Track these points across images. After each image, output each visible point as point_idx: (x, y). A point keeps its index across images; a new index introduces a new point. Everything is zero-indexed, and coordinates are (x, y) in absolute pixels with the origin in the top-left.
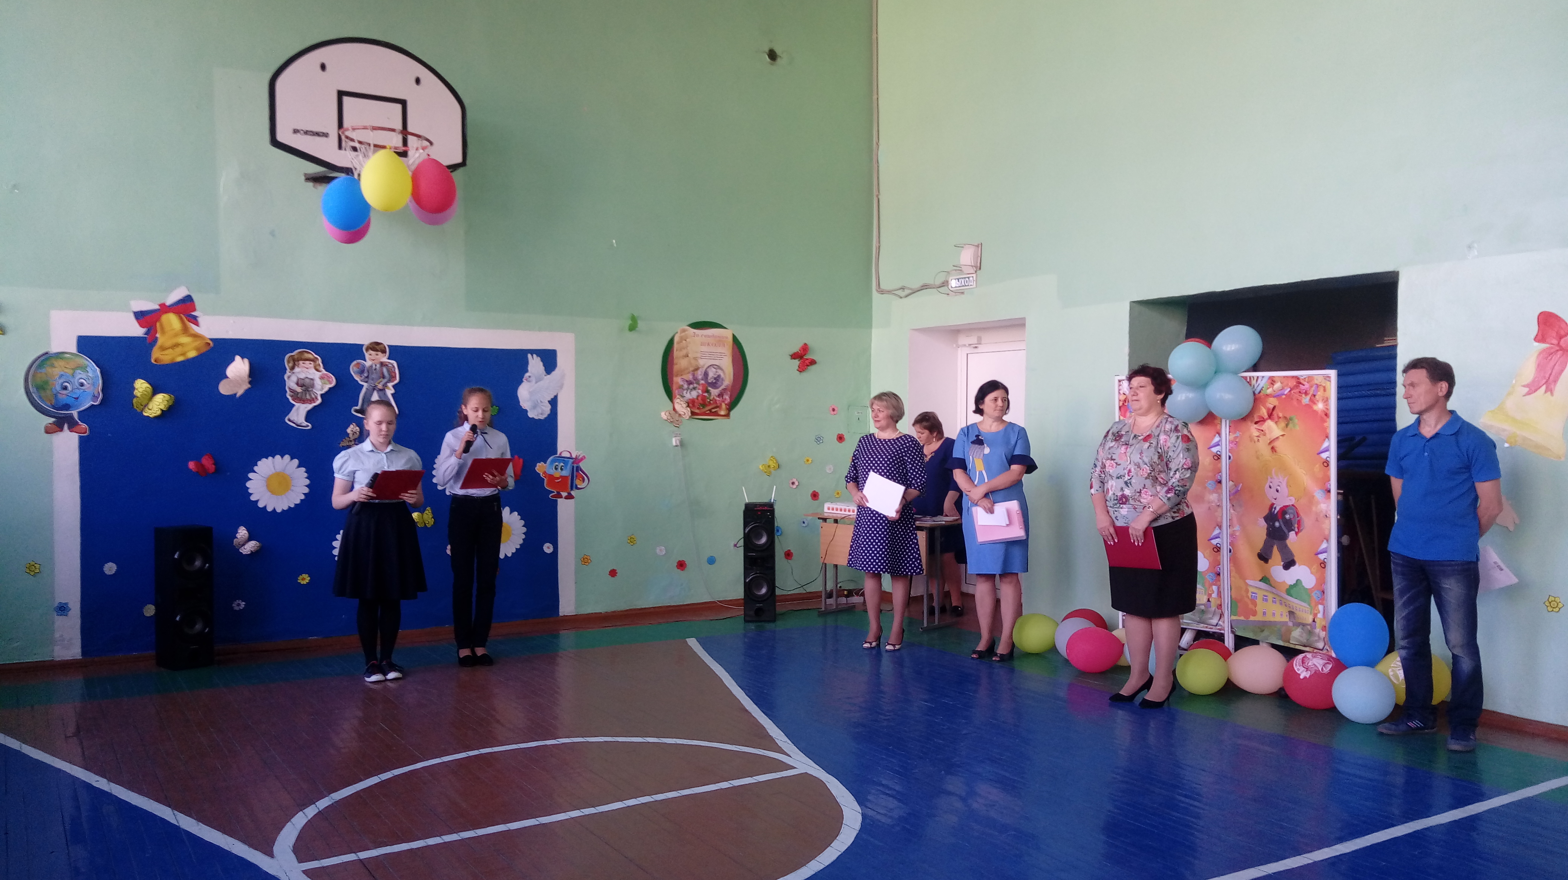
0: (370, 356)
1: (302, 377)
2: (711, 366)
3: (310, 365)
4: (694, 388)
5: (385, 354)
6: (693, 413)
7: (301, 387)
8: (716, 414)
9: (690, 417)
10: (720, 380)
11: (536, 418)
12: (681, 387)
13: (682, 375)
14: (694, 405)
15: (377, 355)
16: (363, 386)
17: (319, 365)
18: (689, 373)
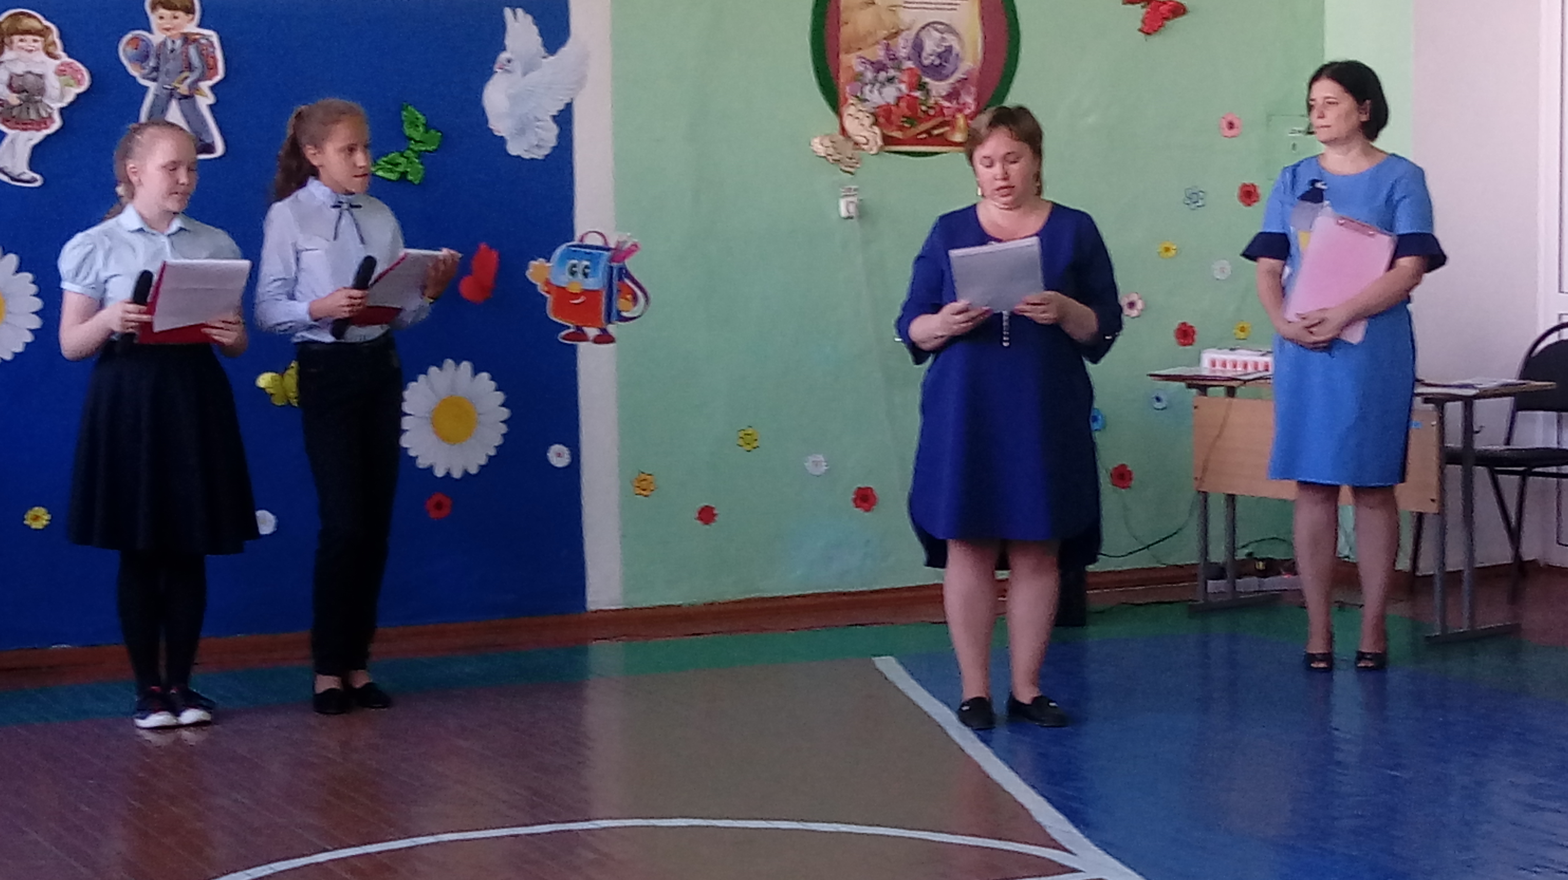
0: (160, 21)
1: (20, 72)
2: (928, 25)
3: (36, 44)
4: (890, 80)
5: (191, 16)
6: (888, 140)
7: (18, 92)
8: (944, 141)
9: (881, 149)
10: (952, 59)
11: (527, 156)
12: (858, 77)
13: (860, 49)
14: (888, 119)
15: (176, 18)
16: (146, 89)
17: (54, 43)
18: (877, 43)
